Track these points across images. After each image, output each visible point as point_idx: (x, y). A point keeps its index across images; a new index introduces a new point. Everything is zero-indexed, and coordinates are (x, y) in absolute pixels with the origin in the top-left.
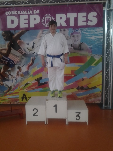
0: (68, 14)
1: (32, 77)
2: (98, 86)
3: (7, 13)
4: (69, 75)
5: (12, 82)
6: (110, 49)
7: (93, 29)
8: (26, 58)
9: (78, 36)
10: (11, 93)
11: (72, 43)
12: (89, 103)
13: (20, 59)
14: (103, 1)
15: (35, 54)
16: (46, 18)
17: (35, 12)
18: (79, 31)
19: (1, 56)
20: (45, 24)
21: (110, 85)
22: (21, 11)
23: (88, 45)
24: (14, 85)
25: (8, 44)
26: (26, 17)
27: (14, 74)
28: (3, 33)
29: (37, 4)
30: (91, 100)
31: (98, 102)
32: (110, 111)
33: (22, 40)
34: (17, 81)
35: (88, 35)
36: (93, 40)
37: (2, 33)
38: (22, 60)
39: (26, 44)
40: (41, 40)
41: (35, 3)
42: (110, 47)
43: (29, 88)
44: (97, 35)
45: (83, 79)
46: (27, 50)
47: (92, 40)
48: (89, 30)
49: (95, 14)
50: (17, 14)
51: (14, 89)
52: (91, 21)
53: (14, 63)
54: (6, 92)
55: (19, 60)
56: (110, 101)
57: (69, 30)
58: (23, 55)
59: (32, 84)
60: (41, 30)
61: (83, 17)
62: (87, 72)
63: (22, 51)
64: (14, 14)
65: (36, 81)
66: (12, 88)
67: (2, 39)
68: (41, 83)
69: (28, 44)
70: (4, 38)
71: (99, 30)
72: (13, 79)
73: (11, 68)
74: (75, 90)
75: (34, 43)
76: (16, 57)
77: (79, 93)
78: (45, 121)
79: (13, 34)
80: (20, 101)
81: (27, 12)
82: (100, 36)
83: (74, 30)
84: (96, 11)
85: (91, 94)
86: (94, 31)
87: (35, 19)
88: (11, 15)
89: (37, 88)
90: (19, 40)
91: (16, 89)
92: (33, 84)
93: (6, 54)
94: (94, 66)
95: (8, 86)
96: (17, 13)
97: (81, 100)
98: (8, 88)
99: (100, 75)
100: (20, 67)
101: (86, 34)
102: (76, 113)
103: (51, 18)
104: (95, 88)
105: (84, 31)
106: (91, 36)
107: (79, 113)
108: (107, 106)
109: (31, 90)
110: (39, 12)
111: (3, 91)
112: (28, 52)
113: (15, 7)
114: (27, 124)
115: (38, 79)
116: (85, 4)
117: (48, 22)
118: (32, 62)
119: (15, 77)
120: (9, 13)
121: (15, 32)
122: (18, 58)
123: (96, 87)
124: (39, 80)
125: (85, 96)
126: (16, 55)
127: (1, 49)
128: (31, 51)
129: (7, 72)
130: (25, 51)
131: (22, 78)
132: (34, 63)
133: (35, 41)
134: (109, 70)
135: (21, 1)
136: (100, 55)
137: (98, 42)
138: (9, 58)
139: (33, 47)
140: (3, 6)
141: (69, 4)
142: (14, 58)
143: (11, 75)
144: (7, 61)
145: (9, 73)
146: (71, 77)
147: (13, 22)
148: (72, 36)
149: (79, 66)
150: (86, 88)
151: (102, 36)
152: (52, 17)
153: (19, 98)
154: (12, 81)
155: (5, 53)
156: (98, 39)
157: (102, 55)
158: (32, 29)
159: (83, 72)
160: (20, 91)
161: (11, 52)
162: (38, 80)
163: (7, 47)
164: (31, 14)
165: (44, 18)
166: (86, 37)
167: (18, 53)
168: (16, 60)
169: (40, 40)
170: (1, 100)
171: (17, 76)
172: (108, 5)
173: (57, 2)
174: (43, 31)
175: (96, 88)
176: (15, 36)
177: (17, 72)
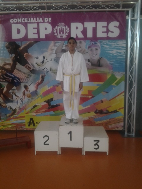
0: (85, 23)
1: (42, 98)
2: (119, 109)
3: (12, 21)
4: (85, 96)
5: (17, 104)
6: (134, 66)
7: (114, 42)
8: (34, 75)
9: (97, 49)
10: (15, 117)
11: (89, 58)
12: (109, 129)
13: (27, 76)
14: (126, 9)
15: (45, 70)
16: (58, 27)
17: (46, 20)
18: (98, 44)
19: (4, 72)
20: (58, 35)
21: (134, 109)
22: (29, 19)
23: (108, 61)
24: (19, 108)
25: (12, 58)
26: (36, 25)
27: (20, 94)
28: (7, 44)
29: (49, 11)
30: (111, 127)
31: (120, 129)
32: (134, 139)
33: (30, 54)
34: (22, 102)
35: (109, 49)
36: (115, 55)
37: (5, 44)
38: (29, 77)
39: (35, 58)
40: (53, 53)
41: (46, 9)
42: (134, 64)
43: (37, 111)
44: (119, 49)
45: (102, 101)
46: (36, 66)
47: (113, 54)
48: (109, 43)
49: (117, 24)
50: (23, 22)
51: (19, 113)
52: (112, 32)
53: (20, 81)
54: (10, 116)
55: (25, 78)
56: (134, 128)
57: (85, 42)
58: (30, 71)
59: (41, 107)
60: (53, 41)
61: (103, 27)
62: (107, 93)
63: (29, 66)
64: (21, 22)
65: (46, 103)
66: (17, 111)
67: (6, 51)
68: (52, 105)
69: (37, 58)
70: (8, 51)
71: (121, 43)
72: (18, 100)
73: (16, 86)
74: (92, 114)
75: (44, 57)
76: (22, 74)
77: (98, 117)
78: (58, 150)
79: (19, 45)
80: (27, 127)
81: (36, 20)
82: (122, 50)
83: (92, 43)
84: (118, 21)
85: (111, 119)
86: (115, 43)
87: (46, 29)
88: (17, 23)
89: (47, 111)
90: (26, 53)
91: (22, 112)
92: (43, 106)
93: (11, 70)
94: (115, 85)
95: (12, 109)
96: (24, 20)
97: (100, 126)
98: (12, 112)
99: (122, 97)
100: (27, 86)
101: (106, 47)
102: (95, 141)
103: (64, 27)
104: (116, 111)
105: (104, 44)
106: (112, 49)
107: (98, 141)
108: (130, 134)
109: (40, 113)
110: (51, 20)
111: (6, 115)
112: (37, 68)
113: (21, 13)
114: (35, 154)
115: (48, 100)
116: (105, 11)
117: (61, 32)
118: (42, 80)
119: (21, 98)
120: (15, 20)
121: (21, 43)
122: (25, 75)
123: (118, 110)
124: (50, 102)
125: (105, 121)
126: (23, 71)
127: (4, 64)
128: (40, 67)
129: (11, 92)
130: (34, 67)
131: (29, 98)
132: (44, 80)
133: (45, 54)
134: (132, 91)
135: (29, 7)
136: (122, 73)
137: (120, 57)
138: (14, 74)
139: (43, 62)
140: (8, 12)
141: (86, 12)
142: (20, 75)
143: (15, 95)
144: (11, 79)
145: (13, 92)
146: (88, 99)
147: (19, 31)
148: (90, 49)
149: (98, 85)
150: (105, 112)
151: (124, 50)
152: (66, 26)
153: (25, 124)
154: (17, 102)
155: (9, 69)
156: (120, 53)
157: (124, 73)
158: (43, 40)
159: (102, 92)
160: (27, 115)
161: (16, 68)
162: (48, 102)
163: (11, 62)
164: (41, 22)
165: (56, 27)
166: (106, 51)
167: (25, 68)
168: (22, 77)
169: (51, 53)
170: (3, 126)
171: (24, 97)
172: (132, 14)
173: (72, 9)
174: (55, 43)
175: (118, 112)
176: (22, 48)
177: (24, 92)
